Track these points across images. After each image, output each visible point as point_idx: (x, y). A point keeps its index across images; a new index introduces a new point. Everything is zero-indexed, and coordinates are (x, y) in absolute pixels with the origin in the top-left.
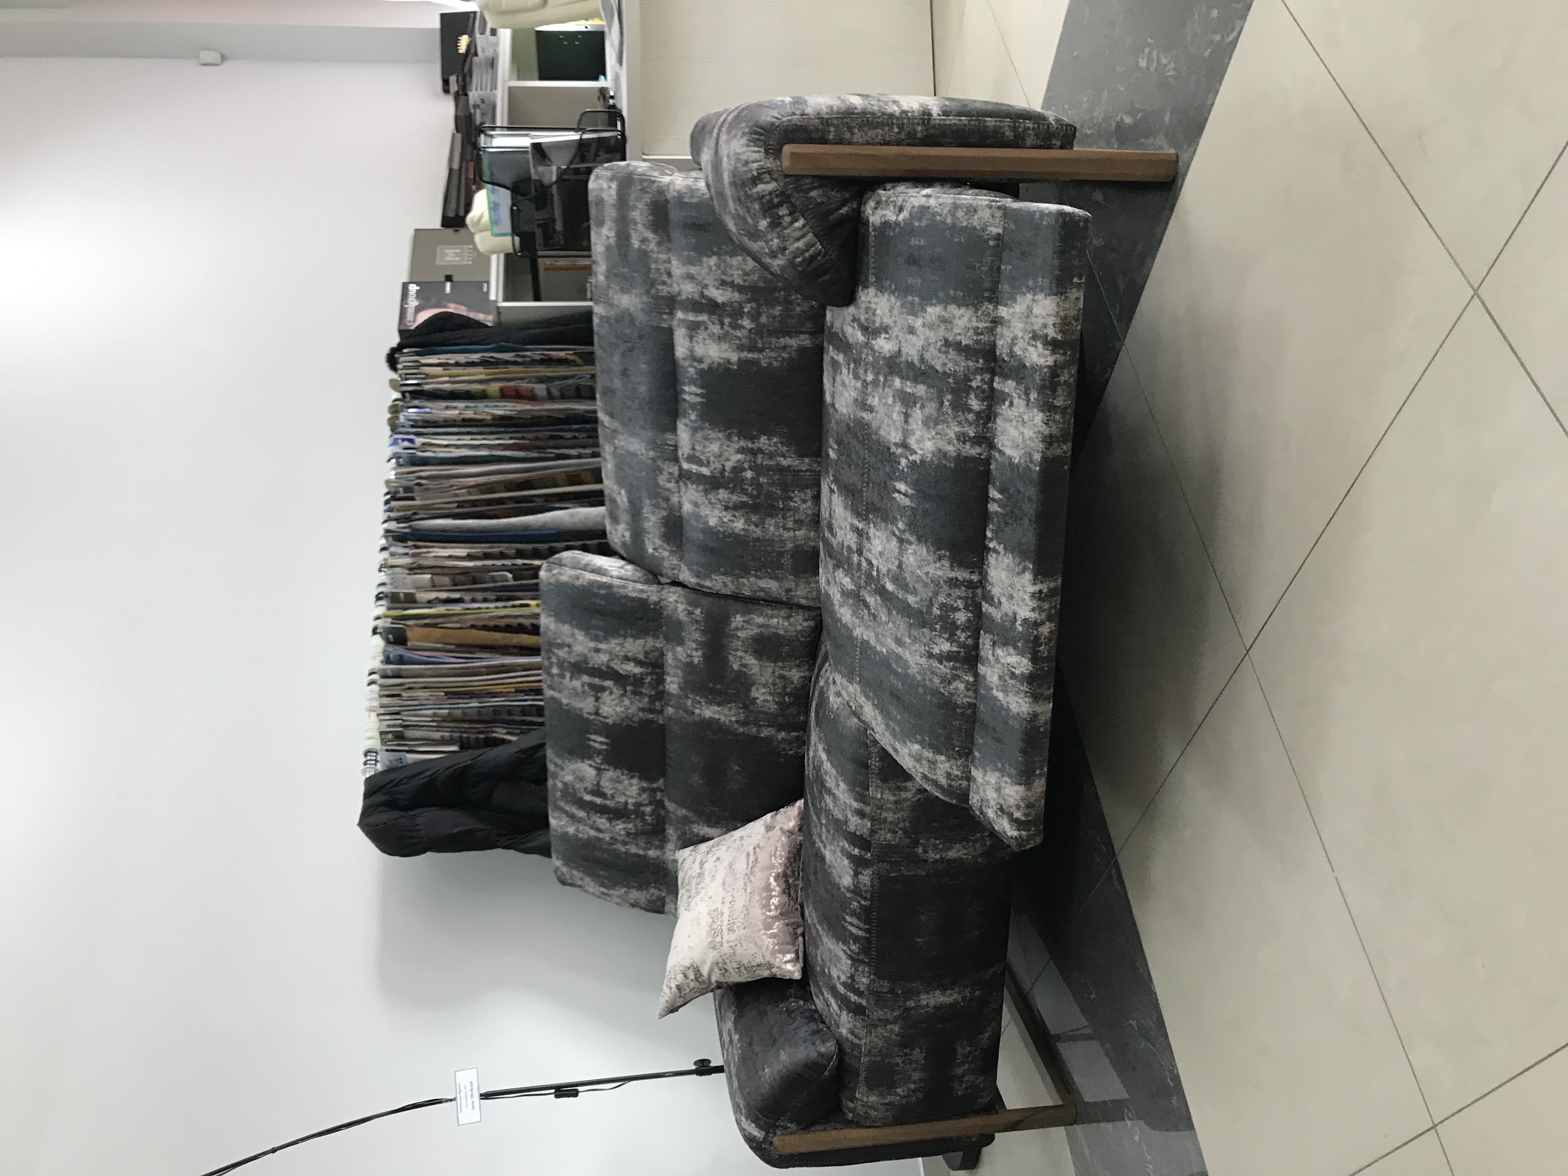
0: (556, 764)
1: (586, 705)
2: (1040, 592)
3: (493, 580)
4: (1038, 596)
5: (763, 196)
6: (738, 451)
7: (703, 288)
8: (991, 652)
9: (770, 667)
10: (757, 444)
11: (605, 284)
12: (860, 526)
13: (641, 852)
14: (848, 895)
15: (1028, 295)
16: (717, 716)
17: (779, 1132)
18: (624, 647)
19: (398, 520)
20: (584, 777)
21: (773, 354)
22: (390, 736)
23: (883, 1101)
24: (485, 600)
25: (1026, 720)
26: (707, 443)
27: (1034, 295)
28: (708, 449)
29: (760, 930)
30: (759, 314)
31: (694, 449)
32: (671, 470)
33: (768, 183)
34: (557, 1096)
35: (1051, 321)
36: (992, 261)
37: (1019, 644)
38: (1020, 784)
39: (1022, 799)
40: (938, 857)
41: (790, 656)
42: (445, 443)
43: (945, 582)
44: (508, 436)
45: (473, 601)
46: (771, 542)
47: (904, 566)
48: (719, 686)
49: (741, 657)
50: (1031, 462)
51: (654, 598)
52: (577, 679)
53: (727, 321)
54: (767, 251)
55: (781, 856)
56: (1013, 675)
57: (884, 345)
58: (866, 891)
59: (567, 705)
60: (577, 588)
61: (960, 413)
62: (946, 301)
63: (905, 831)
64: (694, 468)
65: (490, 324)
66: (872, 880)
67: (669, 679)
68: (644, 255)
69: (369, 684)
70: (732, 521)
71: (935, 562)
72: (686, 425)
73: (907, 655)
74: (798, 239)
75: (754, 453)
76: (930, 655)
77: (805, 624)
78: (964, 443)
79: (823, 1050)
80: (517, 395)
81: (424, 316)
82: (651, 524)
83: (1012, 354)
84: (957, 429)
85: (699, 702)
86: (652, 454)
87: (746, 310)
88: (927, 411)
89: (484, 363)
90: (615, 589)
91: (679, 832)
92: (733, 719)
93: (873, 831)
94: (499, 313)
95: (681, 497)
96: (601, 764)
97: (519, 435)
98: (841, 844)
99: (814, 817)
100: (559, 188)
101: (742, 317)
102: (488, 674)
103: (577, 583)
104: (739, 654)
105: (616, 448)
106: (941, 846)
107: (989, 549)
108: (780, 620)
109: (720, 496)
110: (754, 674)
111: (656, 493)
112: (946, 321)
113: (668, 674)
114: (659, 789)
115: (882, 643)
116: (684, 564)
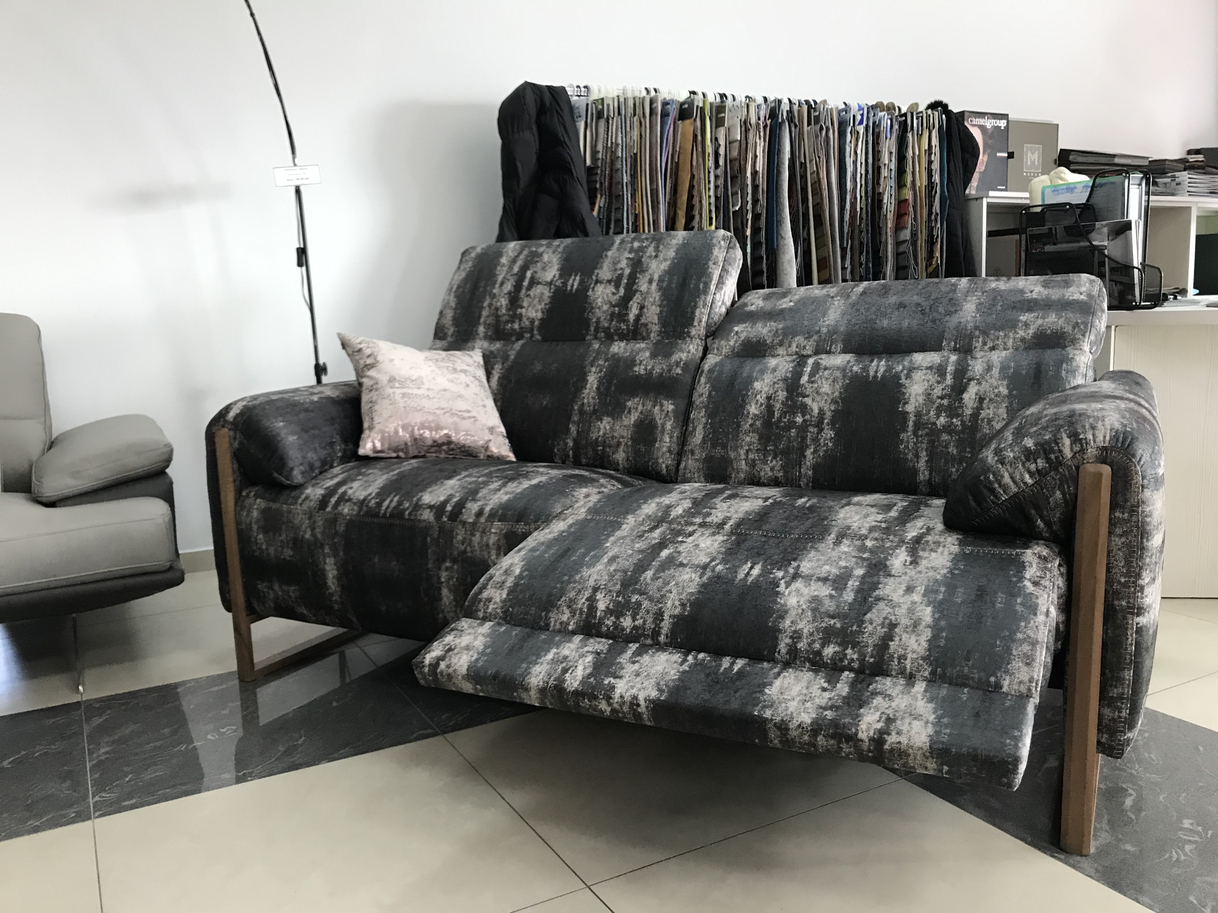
0: (559, 246)
1: (605, 272)
2: (638, 705)
3: (734, 194)
4: (634, 703)
5: (1057, 444)
6: (821, 411)
7: (978, 380)
8: (591, 650)
9: (628, 434)
10: (826, 427)
11: (987, 289)
12: (727, 527)
13: (482, 320)
14: (415, 499)
15: (934, 716)
16: (588, 386)
17: (232, 431)
18: (652, 305)
19: (790, 111)
20: (546, 270)
21: (911, 445)
22: (600, 107)
23: (253, 521)
24: (716, 187)
25: (524, 680)
26: (830, 381)
27: (932, 724)
28: (824, 382)
29: (402, 421)
30: (950, 433)
31: (826, 369)
32: (807, 348)
33: (1072, 450)
34: (298, 249)
35: (904, 740)
36: (973, 678)
37: (592, 680)
38: (468, 670)
39: (455, 671)
40: (443, 580)
41: (637, 452)
42: (859, 152)
43: (660, 609)
44: (864, 207)
45: (716, 177)
46: (736, 438)
47: (681, 569)
48: (613, 388)
49: (637, 408)
50: (765, 707)
51: (693, 332)
52: (627, 264)
53: (945, 402)
54: (1003, 446)
55: (467, 439)
56: (565, 671)
57: (899, 559)
58: (416, 515)
59: (606, 256)
60: (706, 263)
61: (821, 635)
62: (935, 627)
63: (465, 552)
64: (808, 369)
65: (967, 192)
66: (424, 521)
67: (623, 344)
68: (1013, 325)
69: (646, 89)
70: (757, 404)
71: (680, 600)
72: (848, 362)
73: (599, 567)
74: (1012, 478)
75: (819, 425)
76: (596, 589)
77: (664, 466)
78: (791, 637)
79: (296, 472)
80: (900, 215)
81: (976, 133)
82: (760, 329)
83: (875, 694)
84: (806, 631)
85: (601, 371)
87: (954, 420)
88: (827, 602)
89: (931, 185)
90: (703, 297)
91: (496, 352)
92: (586, 401)
93: (464, 523)
94: (977, 199)
95: (783, 356)
97: (864, 216)
98: (457, 495)
99: (487, 471)
100: (1085, 247)
101: (948, 417)
102: (651, 190)
103: (711, 263)
104: (640, 407)
105: (833, 297)
107: (686, 655)
108: (668, 445)
109: (780, 393)
110: (622, 420)
111: (788, 334)
112: (915, 627)
113: (627, 344)
114: (532, 336)
115: (615, 543)
116: (722, 359)
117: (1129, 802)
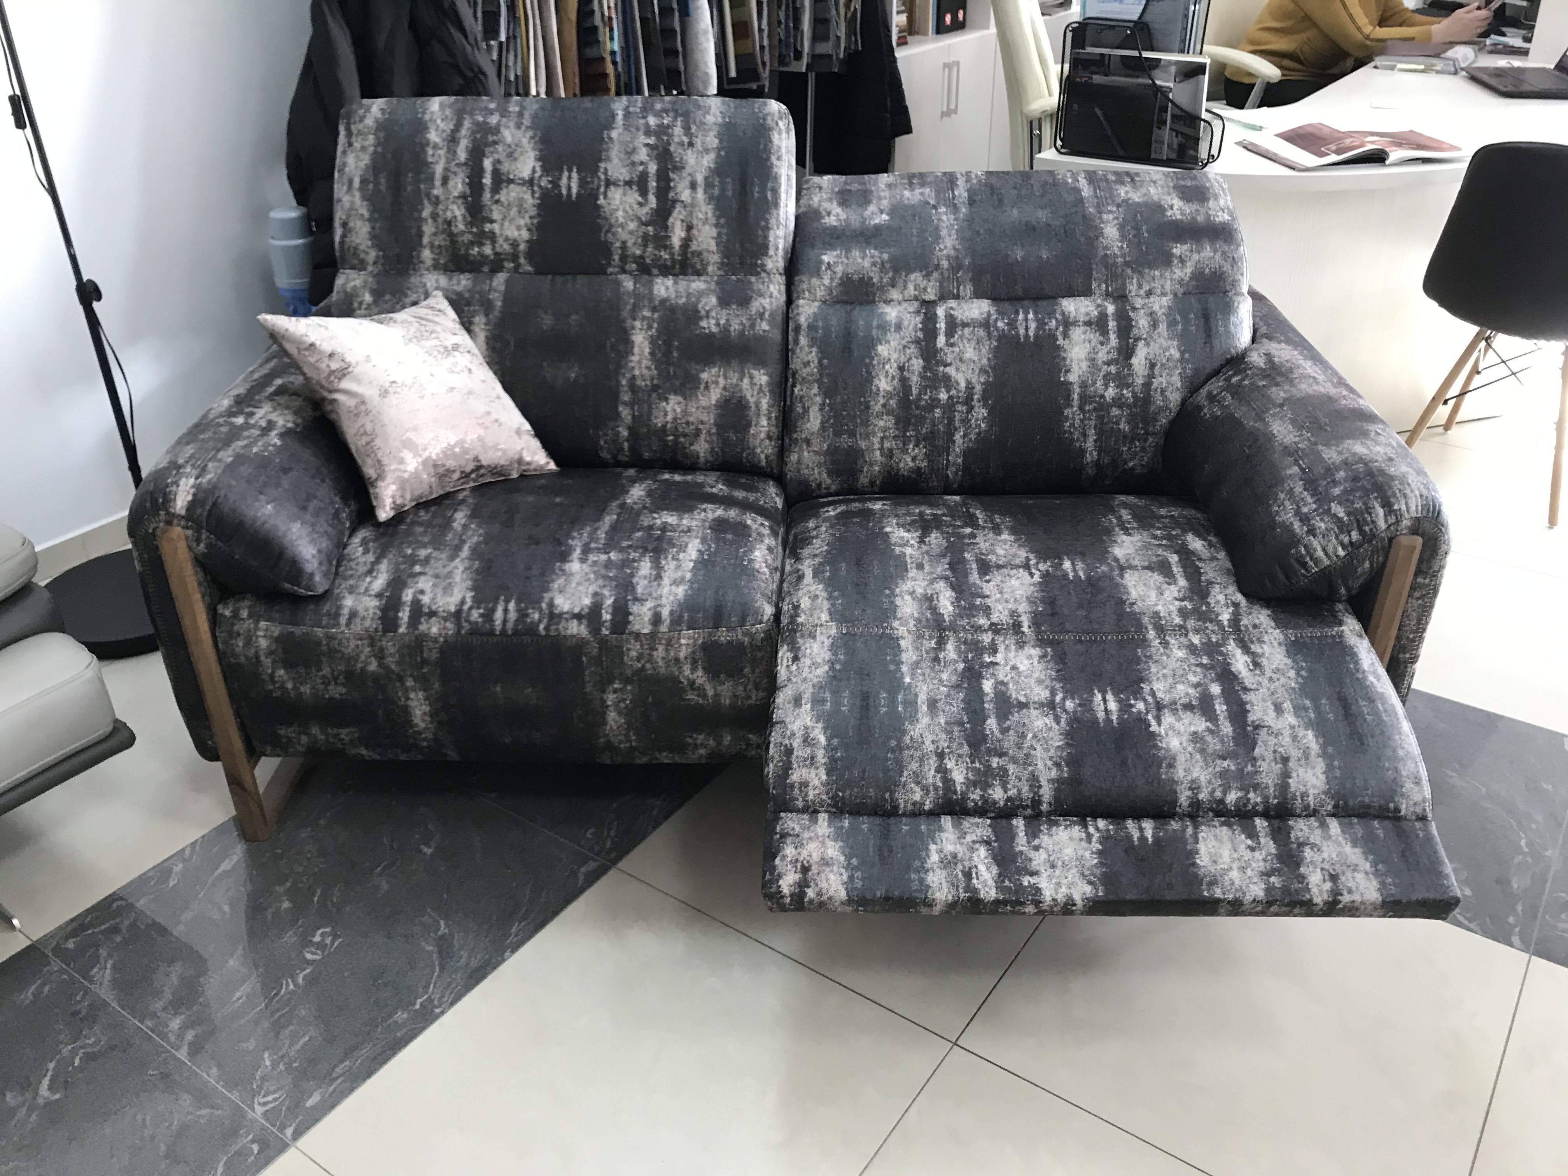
0: (520, 115)
1: (616, 167)
4: (1068, 902)
5: (1370, 514)
6: (968, 382)
7: (1145, 339)
8: (975, 838)
9: (709, 419)
10: (977, 404)
11: (1119, 200)
12: (1025, 630)
13: (426, 240)
14: (544, 605)
15: (1368, 864)
16: (636, 350)
17: (189, 532)
18: (704, 224)
20: (516, 159)
21: (1077, 421)
23: (262, 652)
26: (973, 343)
27: (1372, 874)
28: (967, 345)
29: (420, 456)
30: (1120, 407)
31: (965, 325)
32: (929, 290)
33: (1386, 521)
35: (1357, 897)
36: (1377, 807)
37: (1007, 883)
38: (848, 895)
39: (830, 898)
40: (609, 703)
41: (725, 442)
43: (1032, 773)
46: (866, 423)
47: (1024, 711)
48: (675, 354)
49: (717, 383)
50: (1211, 885)
51: (770, 265)
52: (649, 155)
53: (1113, 369)
54: (1305, 510)
55: (498, 457)
56: (967, 875)
57: (1240, 662)
58: (557, 629)
59: (611, 139)
60: (769, 160)
61: (1219, 782)
62: (1325, 756)
63: (643, 669)
64: (942, 325)
66: (574, 636)
67: (670, 282)
70: (887, 377)
71: (1051, 758)
72: (989, 314)
73: (923, 719)
75: (968, 401)
77: (763, 456)
78: (1190, 789)
79: (317, 578)
82: (859, 260)
83: (1301, 845)
84: (1202, 779)
85: (650, 327)
86: (945, 264)
88: (1209, 738)
90: (775, 212)
91: (467, 295)
92: (637, 372)
93: (637, 636)
95: (900, 303)
96: (540, 187)
98: (606, 592)
99: (601, 535)
101: (1117, 387)
103: (773, 158)
104: (722, 381)
107: (1085, 826)
108: (767, 429)
109: (914, 361)
110: (698, 400)
111: (898, 268)
112: (1307, 759)
113: (676, 283)
114: (518, 266)
115: (913, 675)
116: (821, 308)
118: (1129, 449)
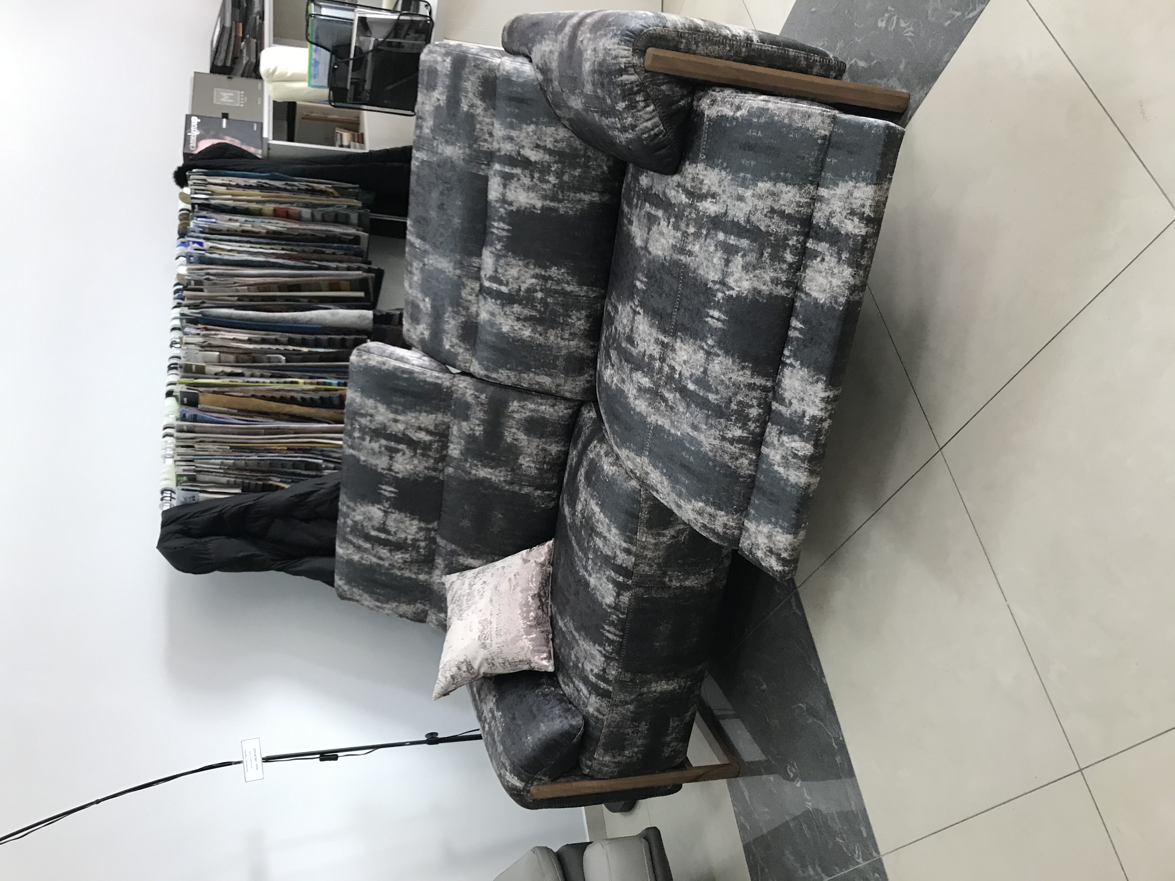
0: (348, 507)
1: (381, 463)
2: (828, 397)
3: (269, 360)
4: (826, 400)
5: (626, 84)
6: (533, 276)
7: (520, 148)
8: (777, 438)
9: (536, 442)
10: (549, 273)
11: (431, 136)
12: (666, 340)
13: (413, 576)
14: (609, 610)
15: (850, 182)
16: (489, 477)
17: (535, 783)
18: (419, 419)
19: (189, 306)
20: (372, 517)
21: (569, 205)
22: (185, 478)
23: (613, 760)
24: (262, 376)
25: (802, 488)
26: (508, 268)
27: (856, 183)
28: (509, 273)
29: (522, 635)
30: (563, 174)
31: (496, 271)
32: (473, 286)
33: (632, 74)
34: (321, 760)
35: (868, 203)
36: (818, 155)
37: (805, 434)
38: (790, 534)
39: (790, 544)
40: (678, 584)
41: (553, 434)
42: (229, 248)
43: (745, 386)
44: (280, 247)
45: (252, 376)
46: (550, 348)
47: (709, 372)
48: (493, 454)
49: (514, 433)
50: (836, 302)
51: (447, 384)
52: (376, 442)
53: (537, 175)
54: (619, 126)
55: (536, 581)
56: (795, 456)
57: (710, 207)
58: (624, 608)
59: (365, 461)
60: (384, 371)
61: (776, 263)
62: (776, 180)
63: (659, 565)
64: (495, 286)
65: (260, 157)
66: (630, 600)
67: (452, 446)
68: (471, 118)
69: (164, 437)
70: (522, 329)
71: (738, 371)
72: (492, 252)
73: (701, 437)
74: (647, 120)
75: (545, 279)
76: (723, 438)
77: (565, 411)
78: (777, 285)
79: (573, 723)
80: (287, 216)
81: (205, 144)
82: (450, 326)
83: (828, 223)
84: (772, 274)
85: (476, 465)
86: (458, 272)
87: (553, 169)
88: (748, 259)
89: (260, 187)
90: (416, 375)
91: (447, 562)
92: (502, 479)
93: (636, 565)
94: (269, 149)
95: (479, 307)
96: (389, 508)
97: (289, 247)
98: (608, 573)
99: (580, 554)
100: (373, 56)
101: (549, 174)
102: (265, 435)
103: (384, 367)
104: (514, 430)
105: (424, 265)
106: (681, 577)
107: (785, 364)
108: (548, 406)
109: (515, 310)
110: (523, 446)
111: (458, 303)
112: (774, 194)
113: (452, 443)
114: (433, 529)
115: (677, 428)
116: (477, 359)
117: (862, 64)
118: (594, 169)
